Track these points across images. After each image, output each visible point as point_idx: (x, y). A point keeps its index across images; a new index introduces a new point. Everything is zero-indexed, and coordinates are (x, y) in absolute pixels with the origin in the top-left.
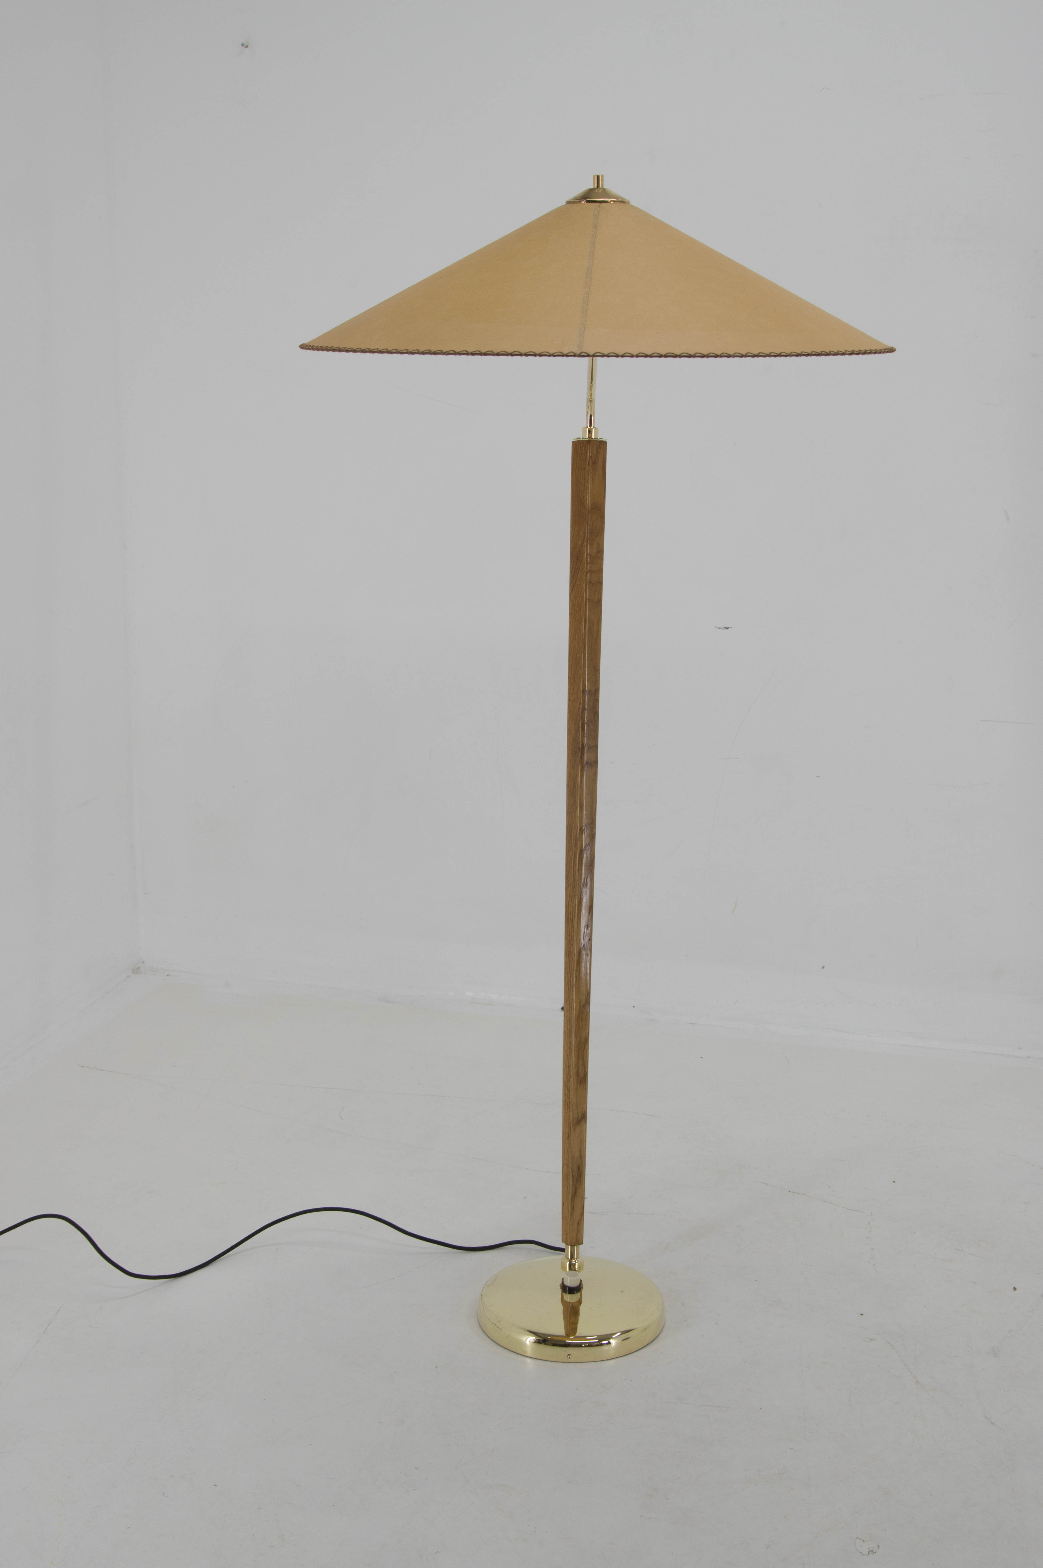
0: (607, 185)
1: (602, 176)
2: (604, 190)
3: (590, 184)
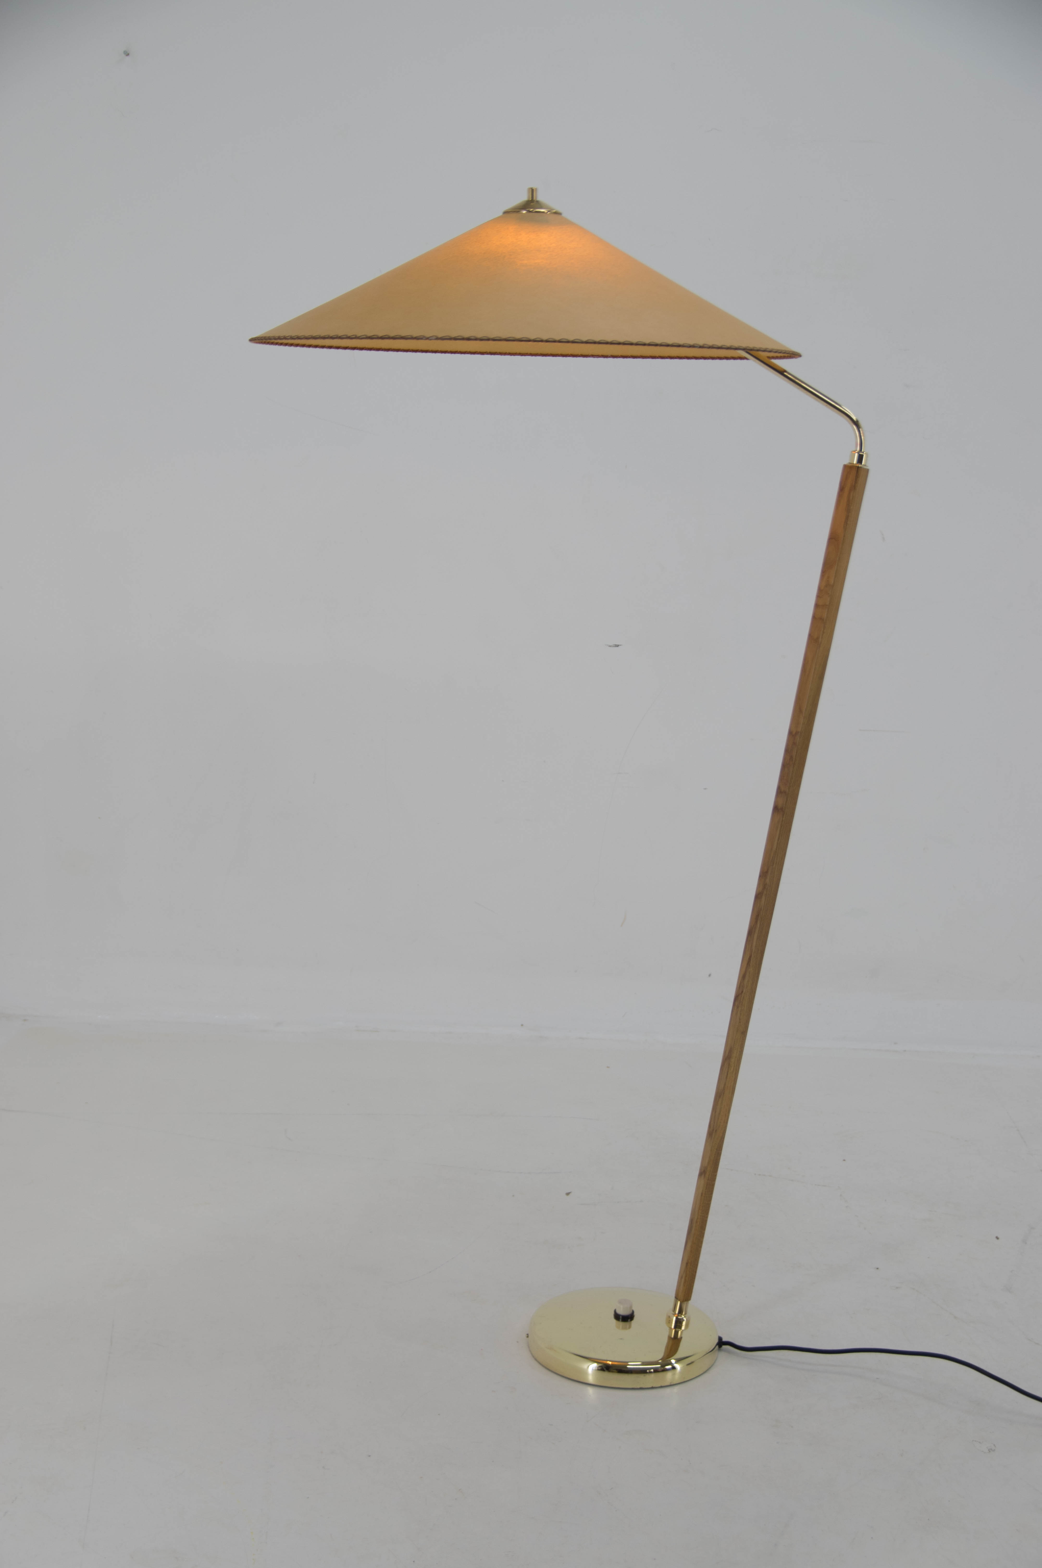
0: (540, 197)
1: (536, 189)
2: (537, 202)
3: (524, 197)
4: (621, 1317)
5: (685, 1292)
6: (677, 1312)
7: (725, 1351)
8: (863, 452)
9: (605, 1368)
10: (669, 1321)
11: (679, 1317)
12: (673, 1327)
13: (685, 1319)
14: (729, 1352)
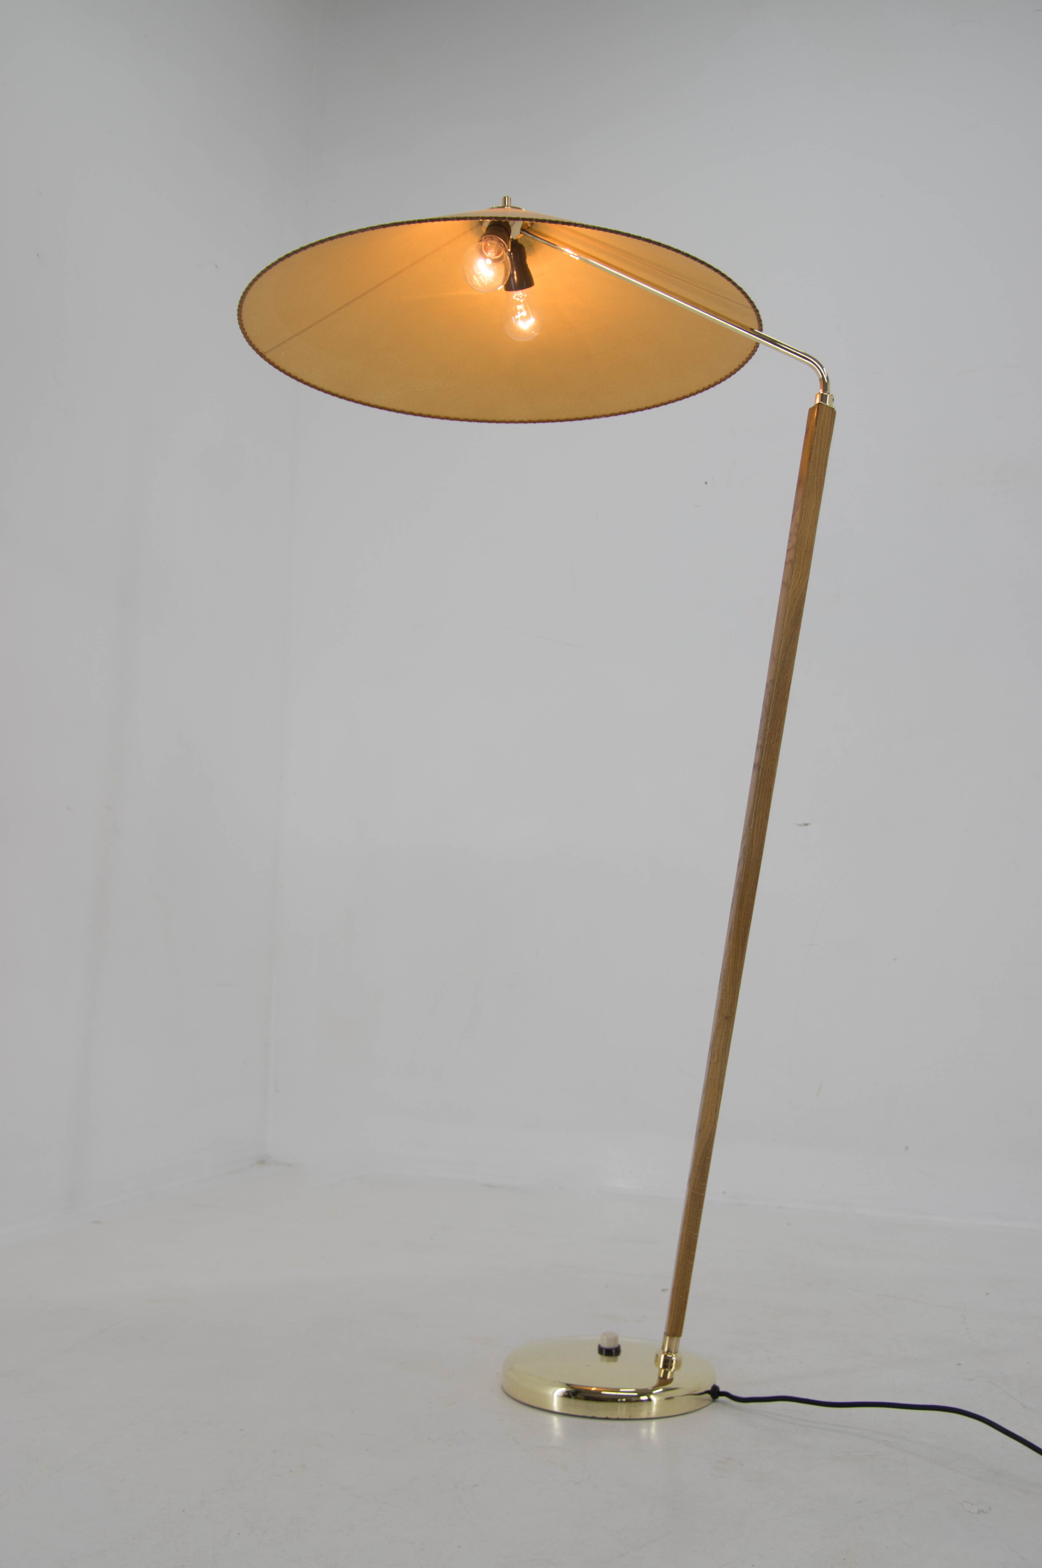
4: (604, 1351)
5: (675, 1328)
6: (666, 1350)
7: (721, 1402)
8: (829, 394)
9: (574, 1393)
10: (657, 1358)
11: (668, 1355)
12: (661, 1366)
13: (674, 1358)
14: (724, 1403)
